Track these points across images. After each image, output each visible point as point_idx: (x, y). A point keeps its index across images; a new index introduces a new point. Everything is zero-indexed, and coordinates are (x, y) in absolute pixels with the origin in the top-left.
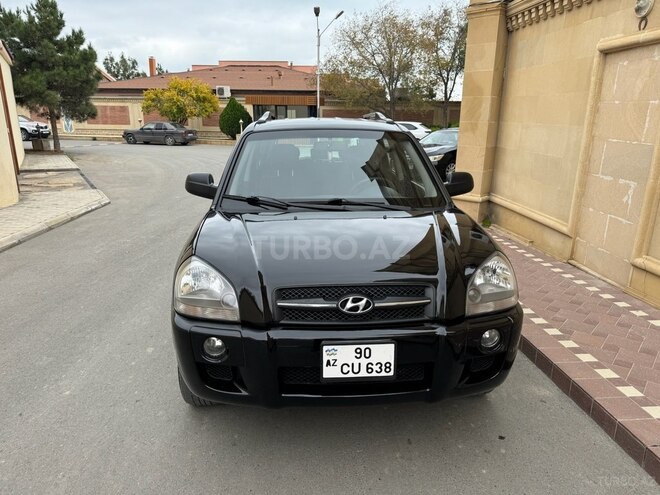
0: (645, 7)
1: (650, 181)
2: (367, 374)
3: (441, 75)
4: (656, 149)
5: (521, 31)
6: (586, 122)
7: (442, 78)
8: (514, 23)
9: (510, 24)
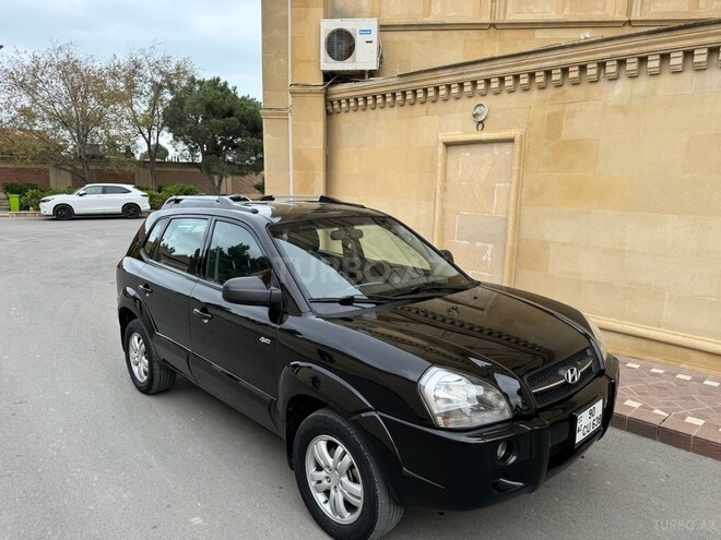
0: (481, 114)
1: (509, 243)
2: (592, 430)
3: (141, 132)
4: (511, 219)
5: (343, 115)
6: (438, 198)
7: (144, 136)
8: (336, 106)
9: (330, 107)
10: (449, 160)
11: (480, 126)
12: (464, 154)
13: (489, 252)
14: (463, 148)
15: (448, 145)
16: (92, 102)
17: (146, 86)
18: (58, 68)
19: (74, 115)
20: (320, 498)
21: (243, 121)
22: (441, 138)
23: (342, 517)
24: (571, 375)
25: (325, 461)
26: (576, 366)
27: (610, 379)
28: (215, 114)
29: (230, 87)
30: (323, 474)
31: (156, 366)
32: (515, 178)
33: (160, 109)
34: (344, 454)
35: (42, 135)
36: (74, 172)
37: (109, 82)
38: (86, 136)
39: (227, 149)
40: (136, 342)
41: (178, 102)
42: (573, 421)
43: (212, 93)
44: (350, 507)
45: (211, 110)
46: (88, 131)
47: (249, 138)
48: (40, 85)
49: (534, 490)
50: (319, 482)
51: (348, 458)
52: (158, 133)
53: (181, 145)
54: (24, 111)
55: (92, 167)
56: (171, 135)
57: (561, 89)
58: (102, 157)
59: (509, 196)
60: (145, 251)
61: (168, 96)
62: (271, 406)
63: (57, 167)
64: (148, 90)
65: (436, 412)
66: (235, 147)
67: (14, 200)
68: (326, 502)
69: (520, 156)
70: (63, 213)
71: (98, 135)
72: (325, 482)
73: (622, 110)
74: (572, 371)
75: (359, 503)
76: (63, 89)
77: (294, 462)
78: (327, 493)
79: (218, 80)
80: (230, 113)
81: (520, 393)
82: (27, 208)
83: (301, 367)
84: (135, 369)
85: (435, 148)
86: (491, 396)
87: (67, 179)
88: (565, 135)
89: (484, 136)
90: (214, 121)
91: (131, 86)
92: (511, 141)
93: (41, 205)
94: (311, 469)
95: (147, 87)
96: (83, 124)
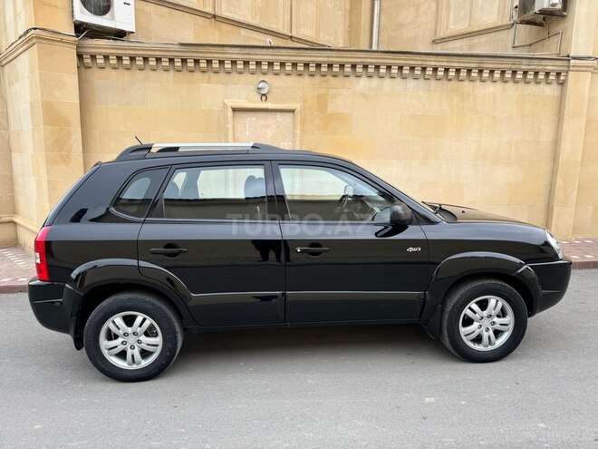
8: (89, 61)
10: (237, 122)
11: (264, 98)
12: (250, 118)
14: (250, 114)
15: (234, 110)
20: (471, 344)
22: (229, 104)
30: (475, 326)
50: (474, 332)
57: (325, 78)
73: (364, 96)
85: (225, 112)
88: (330, 109)
92: (293, 111)
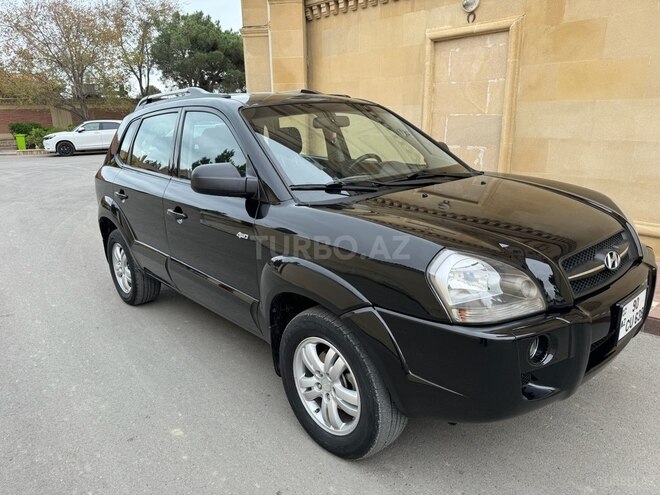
0: (472, 4)
1: (504, 143)
2: (634, 325)
3: (132, 71)
4: (505, 118)
5: (323, 21)
6: (426, 101)
7: (135, 74)
8: (316, 12)
9: (309, 14)
10: (437, 58)
11: (471, 17)
12: (453, 51)
13: (481, 155)
14: (454, 44)
15: (436, 41)
16: (85, 42)
17: (134, 24)
18: (50, 9)
19: (69, 56)
20: (310, 407)
21: (227, 55)
22: (428, 35)
23: (336, 427)
24: (611, 260)
25: (315, 365)
26: (615, 250)
27: (651, 267)
28: (201, 49)
29: (213, 21)
30: (312, 381)
31: (138, 276)
32: (510, 72)
33: (149, 45)
34: (336, 357)
35: (41, 77)
36: (73, 112)
37: (99, 22)
38: (81, 75)
39: (213, 83)
40: (118, 253)
41: (165, 38)
42: (616, 313)
43: (196, 26)
44: (345, 416)
45: (195, 43)
46: (83, 71)
47: (232, 71)
48: (35, 27)
49: (568, 395)
50: (310, 389)
51: (342, 362)
52: (149, 70)
53: (171, 82)
54: (21, 53)
55: (89, 107)
56: (161, 72)
58: (98, 96)
59: (503, 93)
60: (119, 157)
61: (155, 34)
62: (253, 308)
63: (58, 106)
64: (136, 28)
65: (450, 303)
66: (220, 81)
67: (21, 139)
68: (318, 410)
69: (516, 47)
70: (65, 149)
71: (93, 73)
72: (316, 389)
74: (611, 255)
75: (356, 413)
76: (57, 31)
77: (280, 367)
78: (319, 400)
79: (201, 14)
80: (214, 47)
81: (552, 280)
82: (33, 146)
83: (286, 264)
84: (120, 280)
85: (423, 45)
86: (519, 282)
87: (68, 118)
88: (567, 18)
89: (476, 27)
90: (199, 54)
91: (120, 25)
92: (506, 30)
93: (45, 142)
94: (299, 375)
95: (135, 26)
96: (77, 65)
